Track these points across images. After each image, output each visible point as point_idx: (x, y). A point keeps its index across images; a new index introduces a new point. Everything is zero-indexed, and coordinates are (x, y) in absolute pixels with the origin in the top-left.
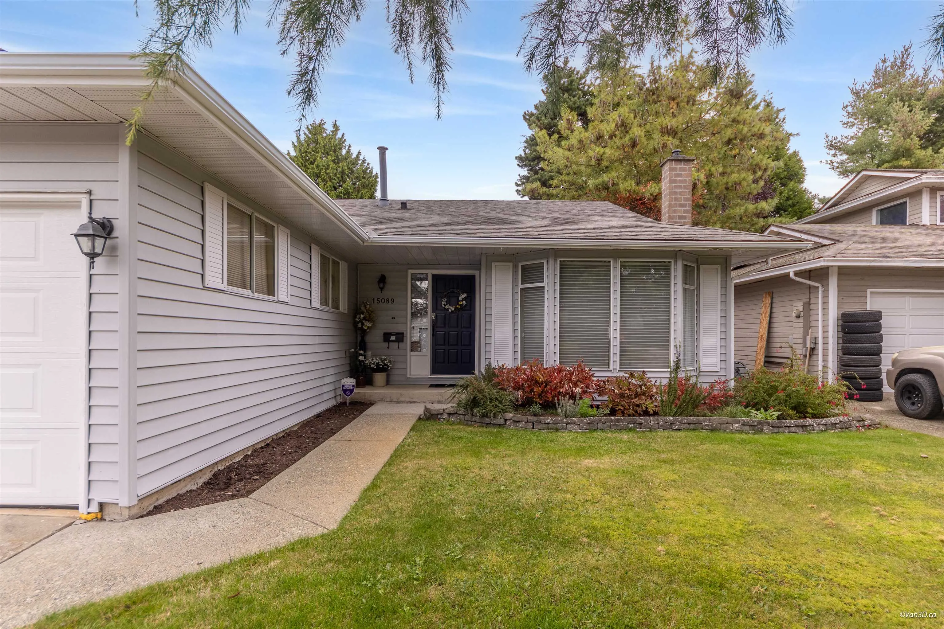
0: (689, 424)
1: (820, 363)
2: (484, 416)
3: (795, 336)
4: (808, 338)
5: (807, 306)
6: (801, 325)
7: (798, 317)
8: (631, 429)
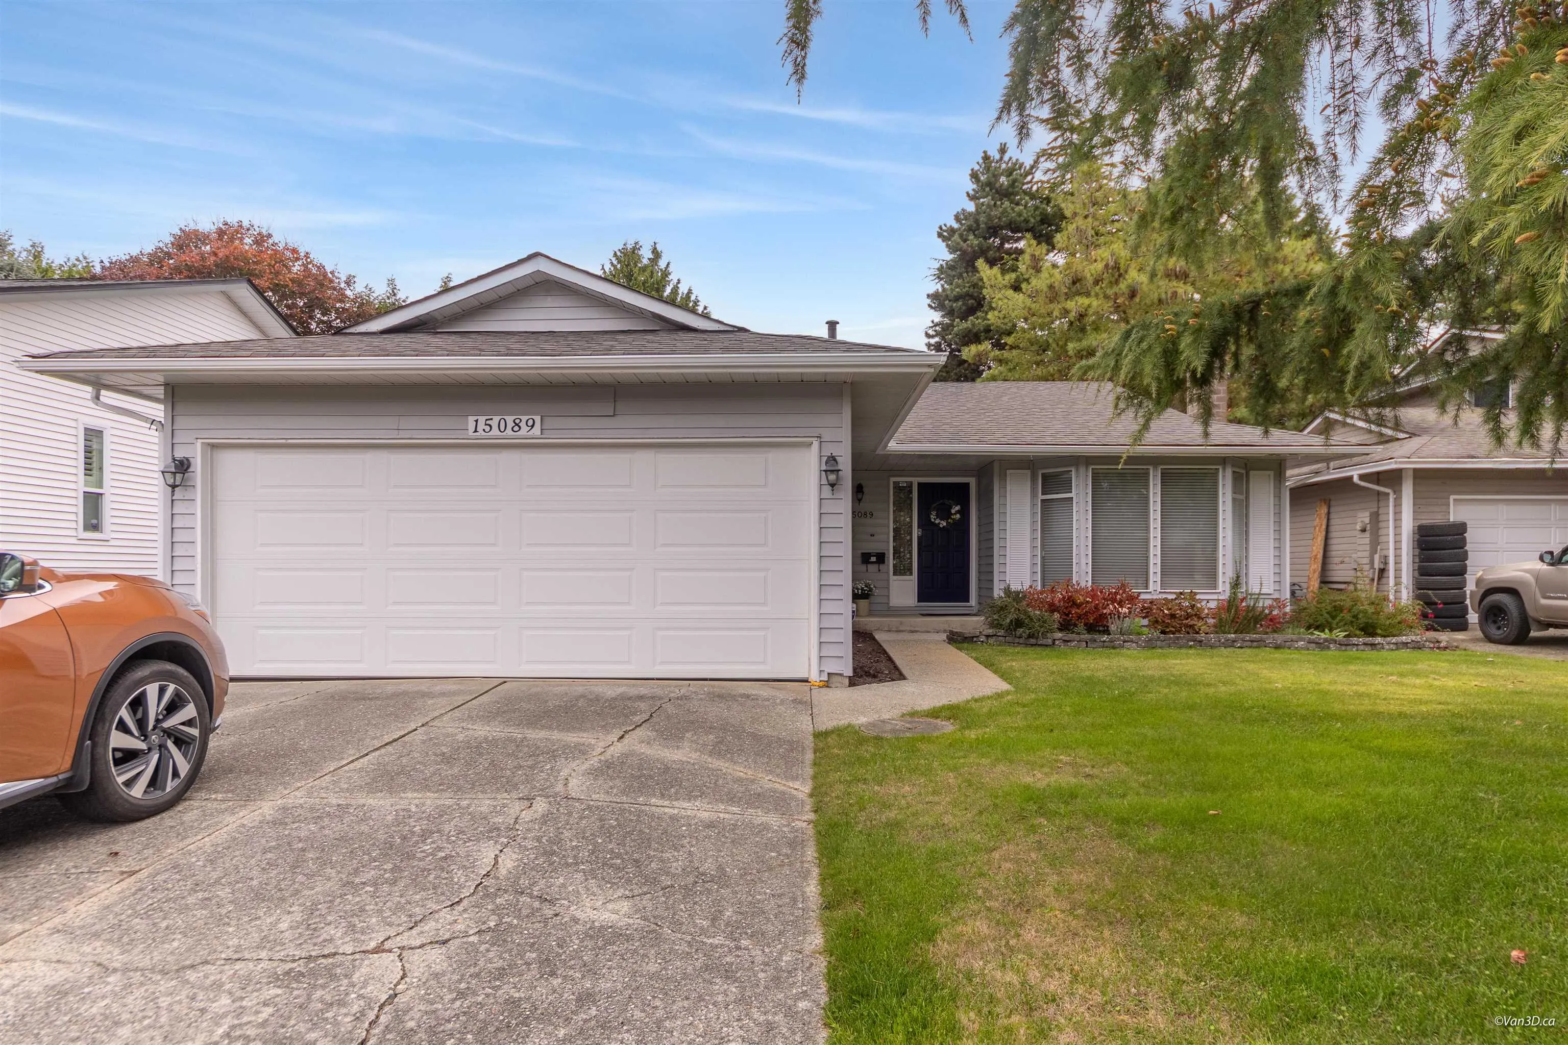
0: (1252, 641)
1: (1392, 582)
2: (1030, 636)
3: (1360, 554)
4: (1377, 557)
5: (1376, 518)
6: (1367, 541)
7: (1364, 530)
8: (1191, 647)
